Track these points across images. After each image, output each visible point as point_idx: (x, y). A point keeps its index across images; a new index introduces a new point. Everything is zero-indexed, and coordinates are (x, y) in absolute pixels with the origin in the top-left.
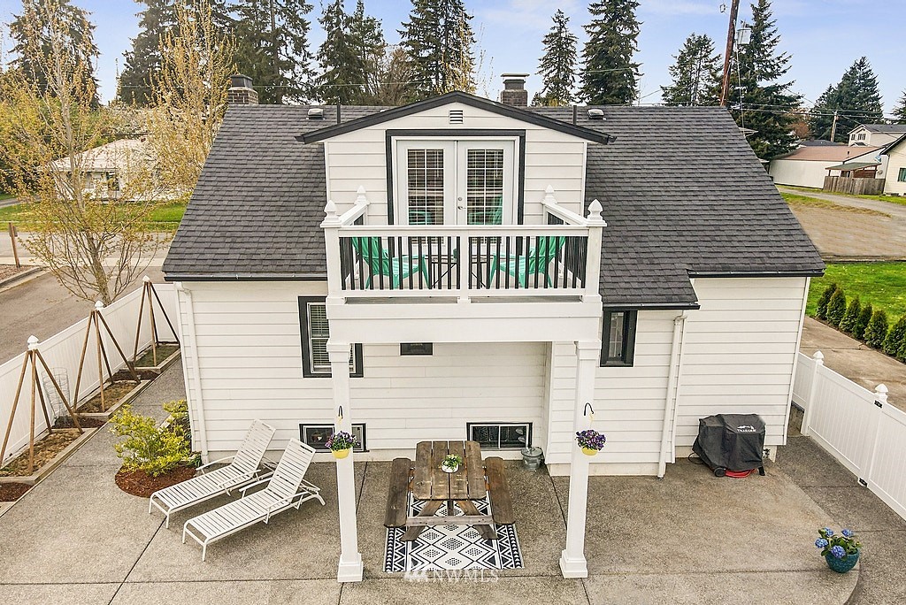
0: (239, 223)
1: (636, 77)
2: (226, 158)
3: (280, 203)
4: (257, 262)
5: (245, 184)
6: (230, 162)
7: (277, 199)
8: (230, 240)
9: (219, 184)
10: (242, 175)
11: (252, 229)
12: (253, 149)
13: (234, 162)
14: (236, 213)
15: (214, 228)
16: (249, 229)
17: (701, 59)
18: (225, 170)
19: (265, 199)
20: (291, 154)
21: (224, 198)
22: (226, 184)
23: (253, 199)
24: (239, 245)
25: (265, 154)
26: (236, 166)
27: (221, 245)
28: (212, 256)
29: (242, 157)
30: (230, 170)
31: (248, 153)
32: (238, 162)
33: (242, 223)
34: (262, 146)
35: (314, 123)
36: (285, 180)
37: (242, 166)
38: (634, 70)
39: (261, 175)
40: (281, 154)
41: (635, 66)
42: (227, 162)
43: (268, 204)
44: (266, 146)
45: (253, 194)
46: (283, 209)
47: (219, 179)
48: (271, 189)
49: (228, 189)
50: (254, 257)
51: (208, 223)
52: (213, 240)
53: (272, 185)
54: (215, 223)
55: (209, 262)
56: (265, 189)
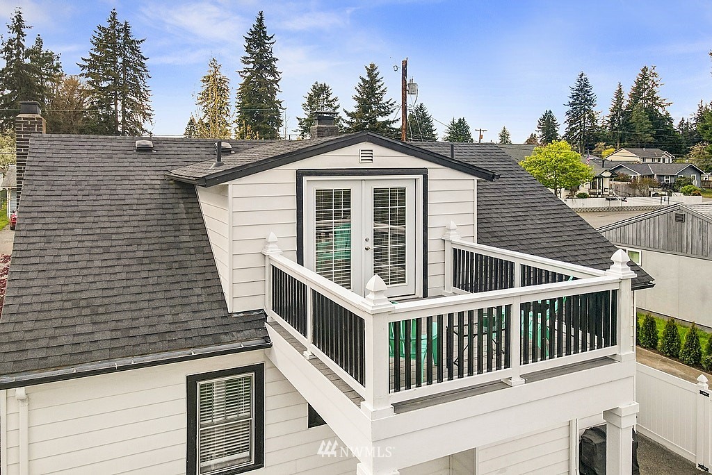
0: (93, 286)
1: (281, 110)
2: (48, 198)
3: (140, 254)
4: (139, 340)
5: (85, 232)
6: (54, 203)
7: (133, 248)
8: (88, 311)
9: (49, 233)
10: (76, 220)
11: (115, 292)
12: (80, 187)
13: (60, 203)
14: (85, 272)
15: (59, 297)
16: (111, 293)
17: (324, 99)
18: (51, 215)
19: (118, 249)
20: (131, 192)
21: (61, 252)
22: (58, 233)
23: (101, 250)
24: (104, 318)
25: (97, 192)
26: (64, 209)
27: (78, 320)
28: (71, 339)
29: (69, 198)
30: (59, 215)
31: (76, 193)
32: (65, 204)
33: (99, 285)
34: (91, 183)
35: (145, 156)
36: (135, 224)
37: (73, 209)
38: (278, 105)
39: (102, 219)
40: (118, 192)
41: (279, 102)
42: (50, 203)
43: (125, 255)
44: (96, 183)
45: (100, 244)
46: (146, 261)
47: (45, 227)
48: (121, 236)
49: (63, 239)
50: (132, 333)
51: (49, 290)
52: (65, 313)
53: (120, 230)
54: (59, 289)
55: (68, 349)
56: (114, 237)
